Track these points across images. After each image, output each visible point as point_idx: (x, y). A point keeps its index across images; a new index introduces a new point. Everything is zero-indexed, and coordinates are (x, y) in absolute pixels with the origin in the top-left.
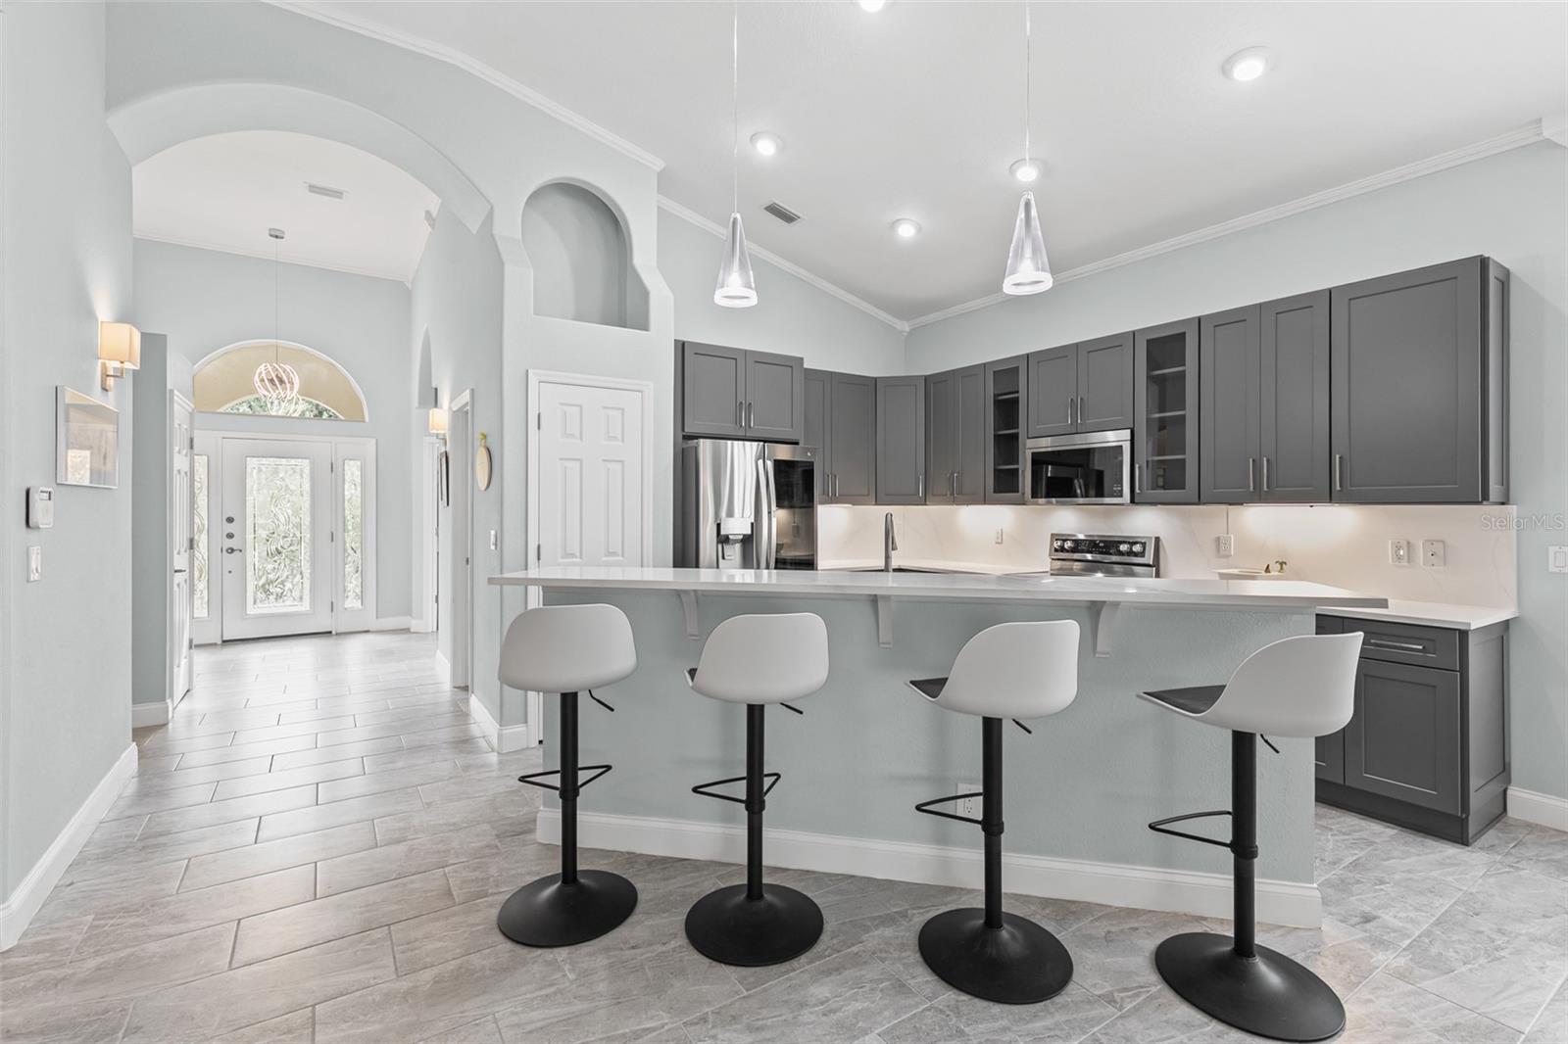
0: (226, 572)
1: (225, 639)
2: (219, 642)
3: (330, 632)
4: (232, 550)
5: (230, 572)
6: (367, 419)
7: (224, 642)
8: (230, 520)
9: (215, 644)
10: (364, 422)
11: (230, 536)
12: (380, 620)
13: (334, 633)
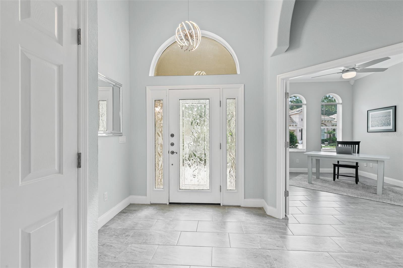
0: (171, 165)
1: (170, 202)
2: (168, 204)
3: (219, 204)
4: (173, 153)
5: (172, 165)
6: (239, 72)
7: (170, 203)
8: (172, 135)
9: (166, 204)
10: (236, 74)
11: (172, 144)
12: (246, 200)
13: (221, 205)
